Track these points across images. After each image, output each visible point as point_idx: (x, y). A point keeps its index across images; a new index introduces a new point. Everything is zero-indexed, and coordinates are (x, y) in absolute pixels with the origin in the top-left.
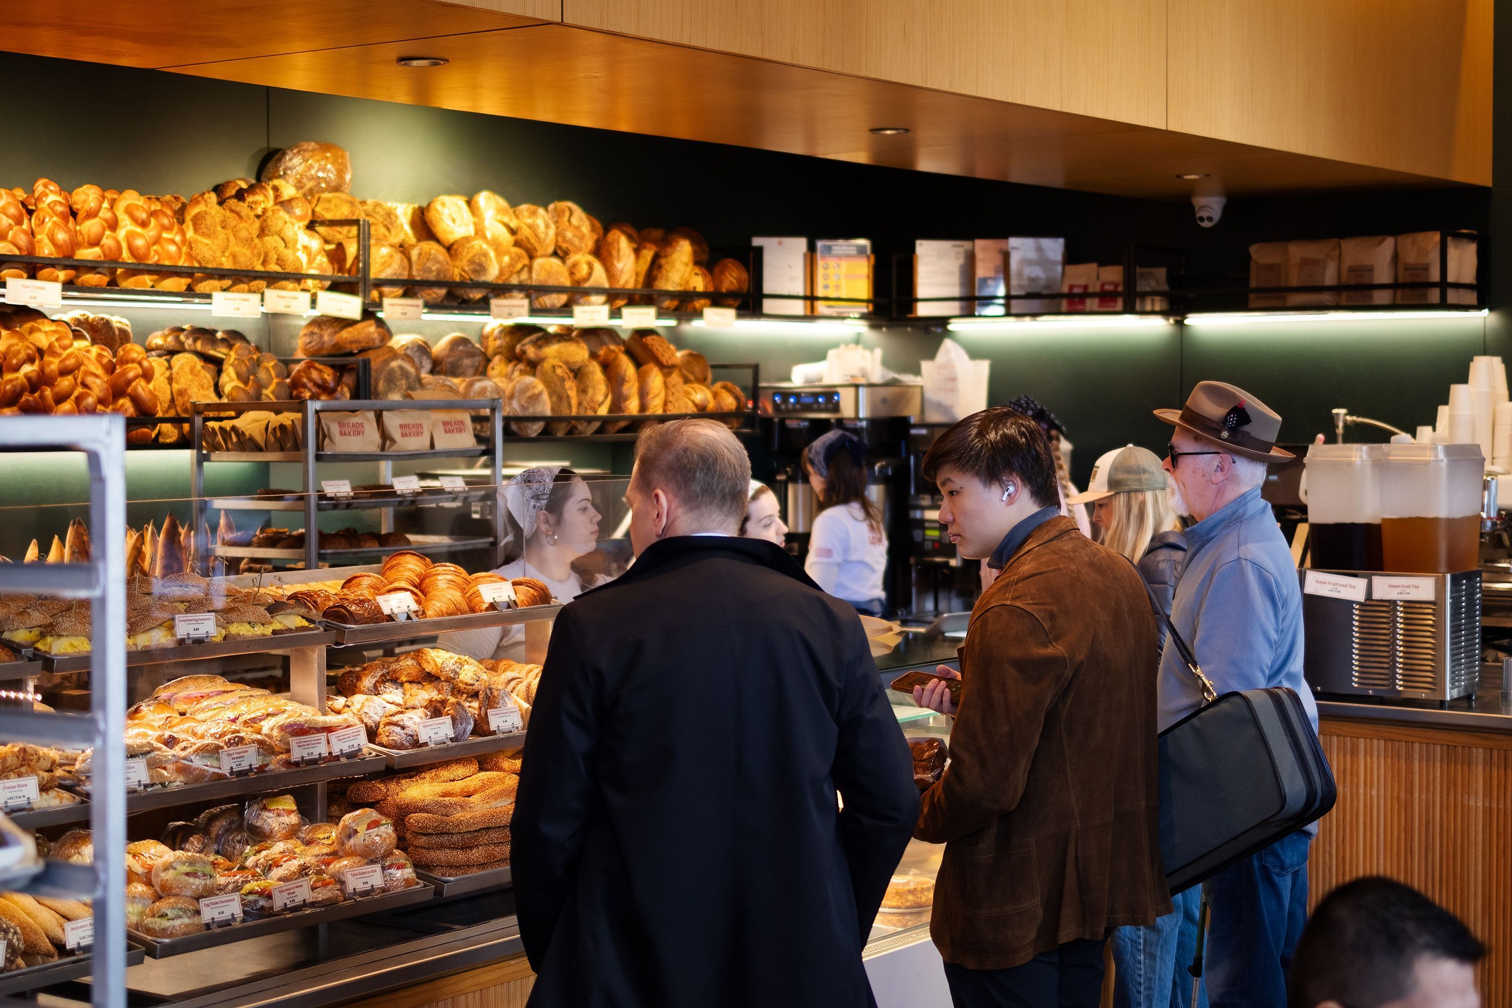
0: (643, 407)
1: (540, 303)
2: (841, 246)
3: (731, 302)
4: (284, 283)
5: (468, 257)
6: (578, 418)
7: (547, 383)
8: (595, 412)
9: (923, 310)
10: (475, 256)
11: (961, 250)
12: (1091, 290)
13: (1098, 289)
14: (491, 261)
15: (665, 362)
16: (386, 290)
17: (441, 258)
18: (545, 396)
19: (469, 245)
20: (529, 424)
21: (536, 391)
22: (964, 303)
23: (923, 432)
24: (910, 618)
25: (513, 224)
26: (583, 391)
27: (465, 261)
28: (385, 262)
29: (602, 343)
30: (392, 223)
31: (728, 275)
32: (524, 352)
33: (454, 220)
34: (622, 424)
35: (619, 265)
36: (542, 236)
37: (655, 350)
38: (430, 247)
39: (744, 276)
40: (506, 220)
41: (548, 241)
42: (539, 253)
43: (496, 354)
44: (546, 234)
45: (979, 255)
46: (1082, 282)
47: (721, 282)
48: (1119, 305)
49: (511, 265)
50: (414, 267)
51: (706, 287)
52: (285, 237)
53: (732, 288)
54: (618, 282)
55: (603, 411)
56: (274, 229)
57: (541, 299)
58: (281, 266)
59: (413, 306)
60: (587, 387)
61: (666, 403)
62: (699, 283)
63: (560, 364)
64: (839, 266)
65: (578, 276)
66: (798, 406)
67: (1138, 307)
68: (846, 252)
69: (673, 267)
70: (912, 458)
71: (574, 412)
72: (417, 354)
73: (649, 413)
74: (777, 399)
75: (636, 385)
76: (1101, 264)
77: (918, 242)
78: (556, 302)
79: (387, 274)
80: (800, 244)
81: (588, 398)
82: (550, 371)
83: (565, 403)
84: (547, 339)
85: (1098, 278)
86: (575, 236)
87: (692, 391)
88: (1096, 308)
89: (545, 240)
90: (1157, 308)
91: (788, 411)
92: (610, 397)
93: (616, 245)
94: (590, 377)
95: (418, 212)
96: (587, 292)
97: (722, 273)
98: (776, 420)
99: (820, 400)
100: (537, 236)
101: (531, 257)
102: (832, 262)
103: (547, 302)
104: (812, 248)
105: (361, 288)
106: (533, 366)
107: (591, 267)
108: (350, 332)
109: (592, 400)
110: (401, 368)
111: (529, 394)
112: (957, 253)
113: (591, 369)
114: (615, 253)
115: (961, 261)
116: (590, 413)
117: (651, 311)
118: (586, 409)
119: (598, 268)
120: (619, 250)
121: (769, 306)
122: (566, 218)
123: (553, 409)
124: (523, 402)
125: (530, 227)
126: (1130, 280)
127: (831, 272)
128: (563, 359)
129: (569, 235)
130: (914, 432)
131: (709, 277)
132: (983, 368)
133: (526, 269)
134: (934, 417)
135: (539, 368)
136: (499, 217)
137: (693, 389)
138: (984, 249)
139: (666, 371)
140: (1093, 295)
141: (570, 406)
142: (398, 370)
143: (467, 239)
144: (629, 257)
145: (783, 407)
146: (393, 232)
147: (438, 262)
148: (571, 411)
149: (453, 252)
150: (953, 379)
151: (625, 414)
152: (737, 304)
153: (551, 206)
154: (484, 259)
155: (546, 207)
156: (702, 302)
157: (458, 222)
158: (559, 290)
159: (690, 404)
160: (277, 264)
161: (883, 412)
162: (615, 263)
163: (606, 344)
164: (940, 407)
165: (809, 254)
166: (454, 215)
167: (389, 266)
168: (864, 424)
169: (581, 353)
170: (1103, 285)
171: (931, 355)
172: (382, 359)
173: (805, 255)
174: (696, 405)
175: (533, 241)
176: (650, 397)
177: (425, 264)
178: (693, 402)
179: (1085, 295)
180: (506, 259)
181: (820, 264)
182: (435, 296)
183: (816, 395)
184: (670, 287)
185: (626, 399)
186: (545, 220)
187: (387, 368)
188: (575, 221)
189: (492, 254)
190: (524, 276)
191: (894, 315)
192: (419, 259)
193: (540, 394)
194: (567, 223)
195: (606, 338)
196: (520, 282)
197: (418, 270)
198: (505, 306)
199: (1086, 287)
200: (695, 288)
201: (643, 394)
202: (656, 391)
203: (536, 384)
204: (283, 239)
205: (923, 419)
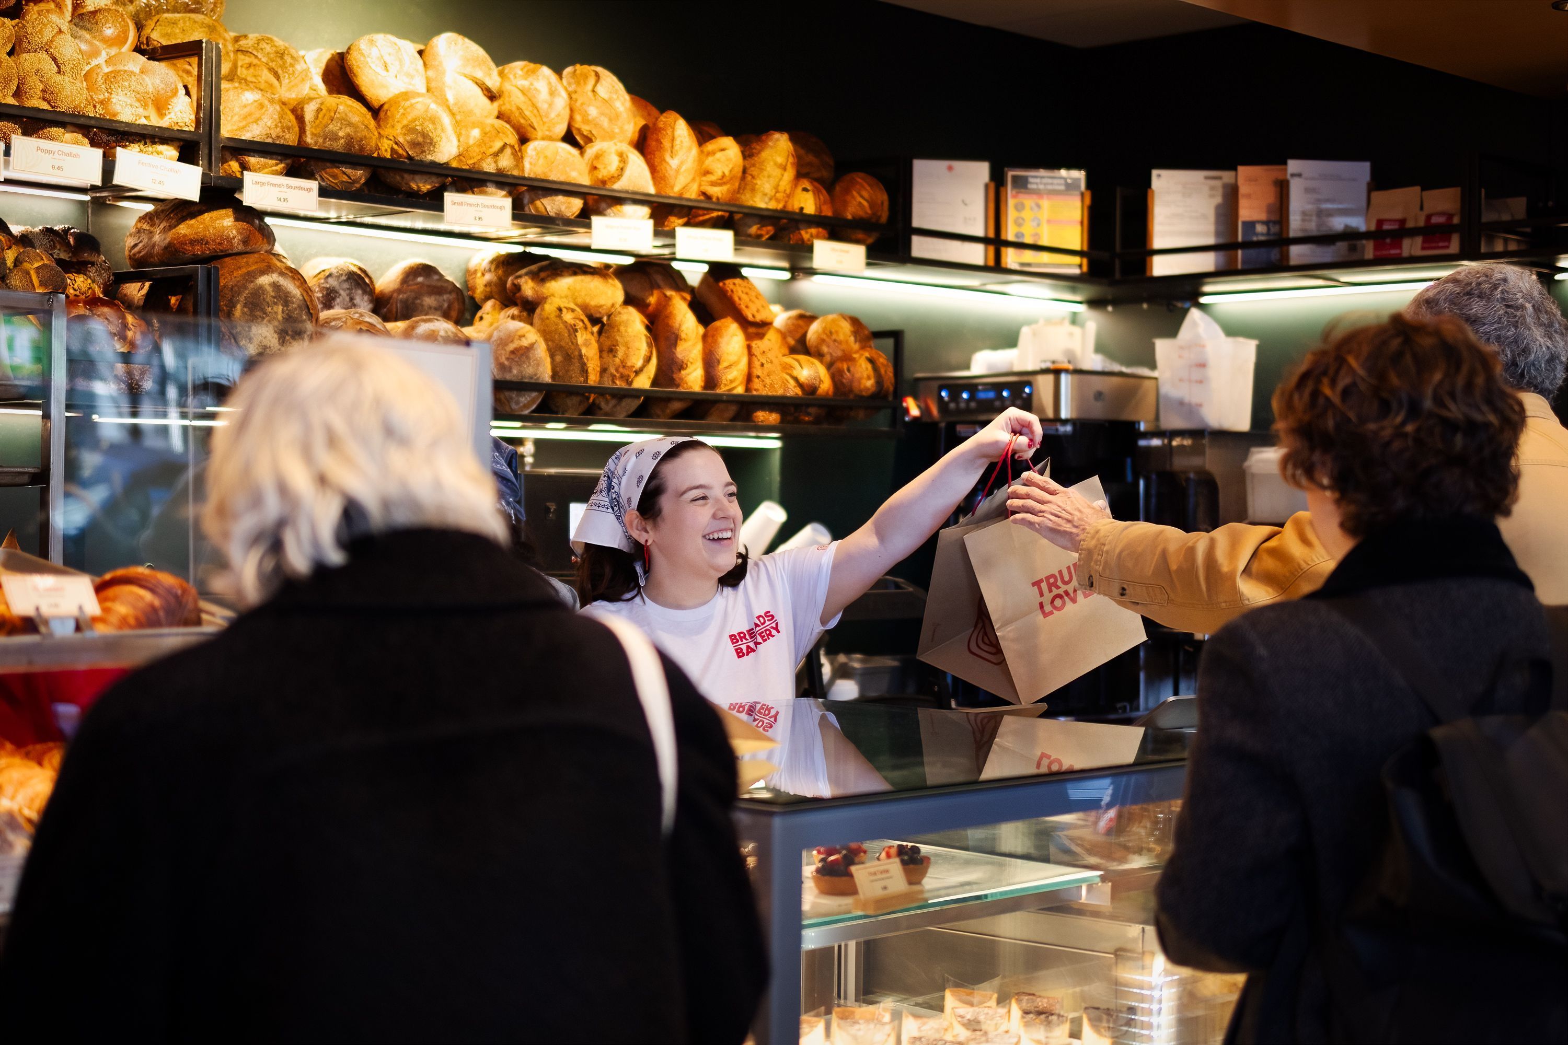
0: (711, 380)
1: (536, 209)
2: (1042, 177)
3: (860, 236)
4: (55, 131)
5: (405, 122)
6: (600, 391)
7: (546, 335)
8: (631, 383)
9: (1161, 267)
10: (414, 120)
11: (1218, 183)
12: (1410, 224)
13: (1421, 223)
14: (443, 130)
15: (750, 318)
16: (252, 160)
17: (355, 119)
18: (541, 351)
19: (408, 104)
20: (514, 395)
21: (525, 343)
22: (1221, 254)
23: (1156, 442)
24: (1135, 714)
25: (493, 82)
26: (608, 350)
27: (399, 127)
28: (250, 114)
29: (654, 286)
30: (283, 67)
31: (855, 193)
32: (517, 288)
33: (386, 67)
34: (677, 406)
35: (673, 163)
36: (544, 106)
37: (736, 299)
38: (345, 104)
39: (883, 197)
40: (479, 74)
41: (553, 115)
42: (540, 134)
43: (487, 298)
44: (551, 105)
45: (1243, 189)
46: (1397, 214)
47: (845, 204)
48: (1454, 247)
49: (482, 143)
50: (308, 129)
51: (819, 208)
52: (57, 55)
53: (861, 213)
54: (672, 187)
55: (643, 382)
56: (36, 40)
57: (538, 203)
58: (49, 103)
59: (301, 188)
60: (616, 344)
61: (749, 378)
62: (807, 203)
63: (572, 306)
64: (1038, 206)
65: (603, 173)
66: (973, 405)
67: (1483, 249)
68: (1050, 187)
69: (762, 170)
70: (1142, 483)
71: (593, 379)
72: (346, 285)
73: (722, 390)
74: (943, 394)
75: (699, 346)
76: (1426, 187)
77: (1155, 173)
78: (563, 208)
79: (253, 133)
80: (981, 170)
81: (617, 360)
82: (553, 316)
83: (577, 365)
84: (556, 269)
85: (1422, 208)
86: (602, 114)
87: (796, 364)
88: (1418, 252)
89: (547, 115)
90: (1512, 247)
91: (958, 411)
92: (654, 361)
93: (669, 132)
94: (622, 328)
95: (337, 58)
96: (618, 200)
97: (847, 191)
98: (943, 425)
99: (1005, 394)
100: (534, 106)
101: (524, 140)
102: (1028, 201)
103: (549, 208)
104: (997, 180)
105: (203, 151)
106: (529, 308)
107: (623, 158)
108: (192, 226)
109: (623, 364)
110: (276, 286)
111: (512, 347)
112: (1212, 188)
113: (624, 317)
114: (666, 143)
115: (1218, 200)
116: (620, 384)
117: (727, 236)
118: (614, 377)
119: (636, 161)
120: (673, 140)
121: (920, 247)
122: (590, 87)
123: (554, 375)
124: (503, 359)
125: (523, 92)
126: (1470, 207)
127: (1027, 214)
128: (579, 301)
129: (593, 112)
130: (1142, 443)
131: (824, 195)
132: (1248, 350)
133: (508, 151)
134: (1172, 422)
135: (538, 311)
136: (468, 70)
137: (798, 361)
138: (1250, 180)
139: (752, 330)
140: (1413, 232)
141: (584, 371)
142: (269, 289)
143: (406, 95)
144: (690, 149)
145: (952, 406)
146: (285, 81)
147: (350, 124)
148: (587, 378)
149: (382, 114)
150: (1203, 365)
151: (681, 390)
152: (870, 241)
153: (568, 70)
154: (431, 126)
155: (558, 71)
156: (813, 231)
157: (393, 69)
158: (569, 190)
159: (792, 382)
160: (44, 99)
161: (1098, 412)
162: (668, 157)
163: (659, 287)
164: (1182, 405)
165: (992, 186)
166: (388, 59)
167: (256, 121)
168: (1069, 428)
169: (610, 293)
170: (1429, 217)
171: (1172, 331)
172: (244, 270)
173: (987, 186)
174: (800, 385)
175: (527, 113)
176: (721, 366)
177: (326, 126)
178: (796, 380)
179: (1402, 232)
180: (476, 133)
181: (1011, 201)
182: (345, 178)
183: (998, 387)
184: (761, 203)
185: (681, 366)
186: (550, 83)
187: (251, 286)
188: (602, 90)
189: (446, 120)
190: (506, 162)
191: (1118, 275)
192: (317, 118)
193: (531, 347)
194: (590, 94)
195: (659, 279)
196: (499, 170)
197: (313, 134)
198: (471, 205)
199: (1402, 222)
200: (802, 209)
201: (710, 362)
202: (733, 358)
203: (530, 335)
204: (54, 59)
205: (1158, 426)
